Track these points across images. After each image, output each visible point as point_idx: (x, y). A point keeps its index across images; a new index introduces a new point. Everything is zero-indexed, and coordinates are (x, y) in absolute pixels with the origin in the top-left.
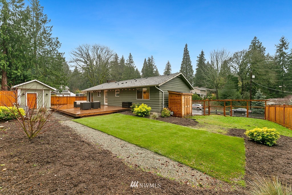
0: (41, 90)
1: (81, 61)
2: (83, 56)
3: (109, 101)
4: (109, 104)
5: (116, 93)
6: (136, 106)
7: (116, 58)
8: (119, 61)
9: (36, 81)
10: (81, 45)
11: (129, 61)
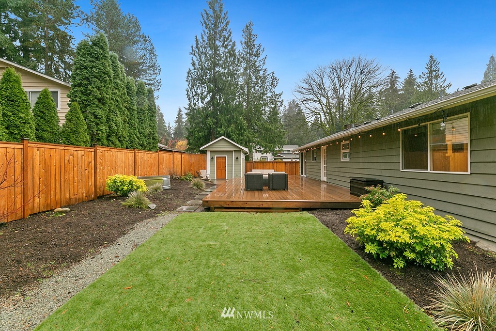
0: (231, 152)
1: (310, 100)
2: (313, 90)
3: (329, 173)
4: (329, 181)
5: (342, 151)
6: (366, 202)
7: (393, 79)
8: (399, 85)
9: (223, 138)
10: (310, 73)
11: (426, 75)
